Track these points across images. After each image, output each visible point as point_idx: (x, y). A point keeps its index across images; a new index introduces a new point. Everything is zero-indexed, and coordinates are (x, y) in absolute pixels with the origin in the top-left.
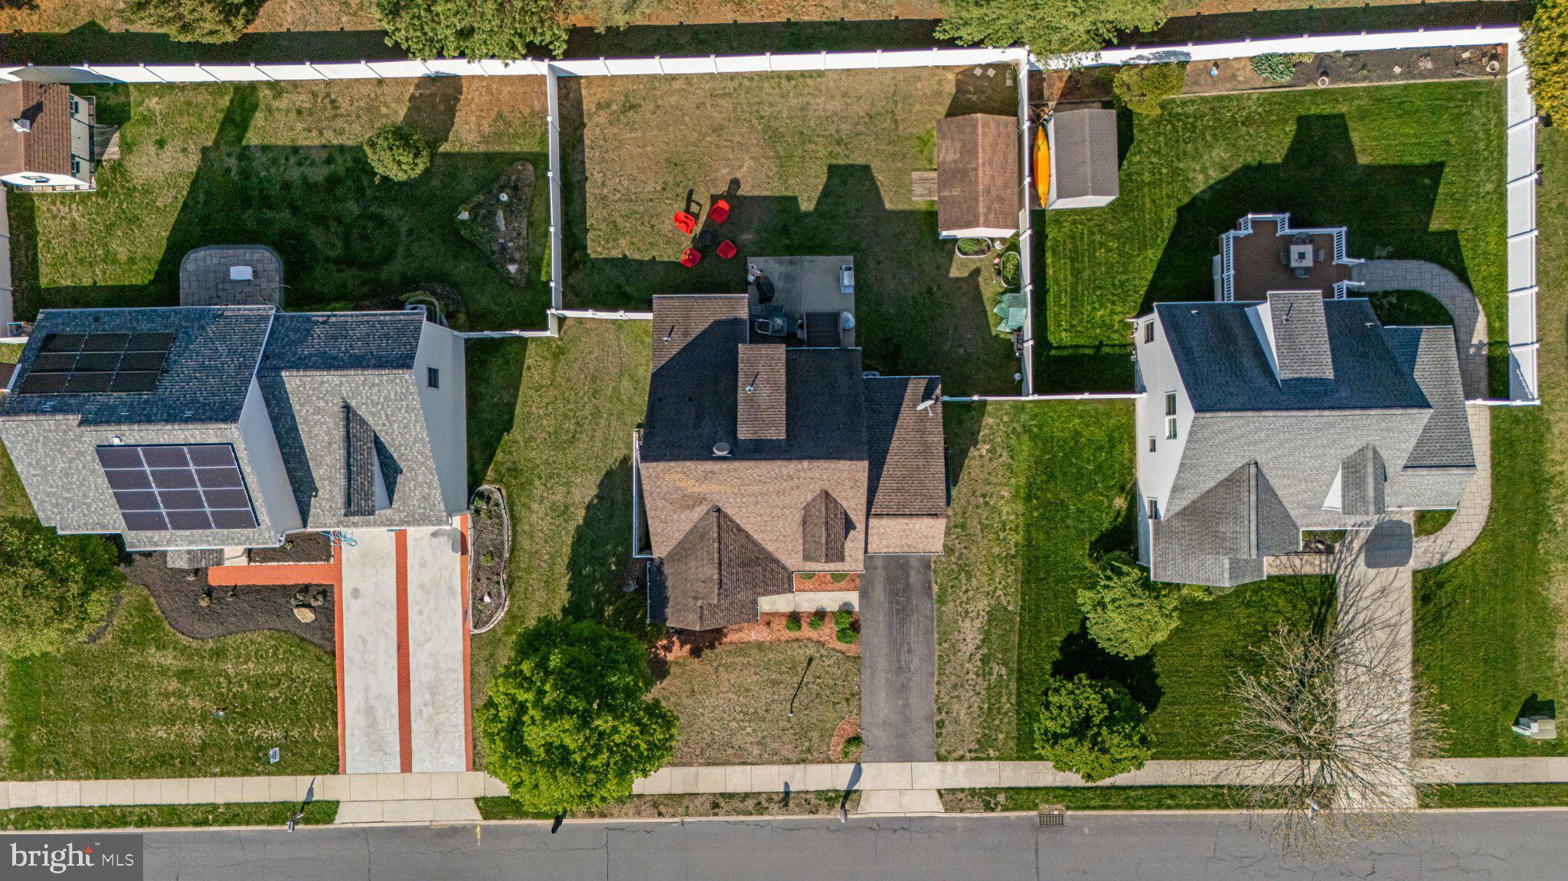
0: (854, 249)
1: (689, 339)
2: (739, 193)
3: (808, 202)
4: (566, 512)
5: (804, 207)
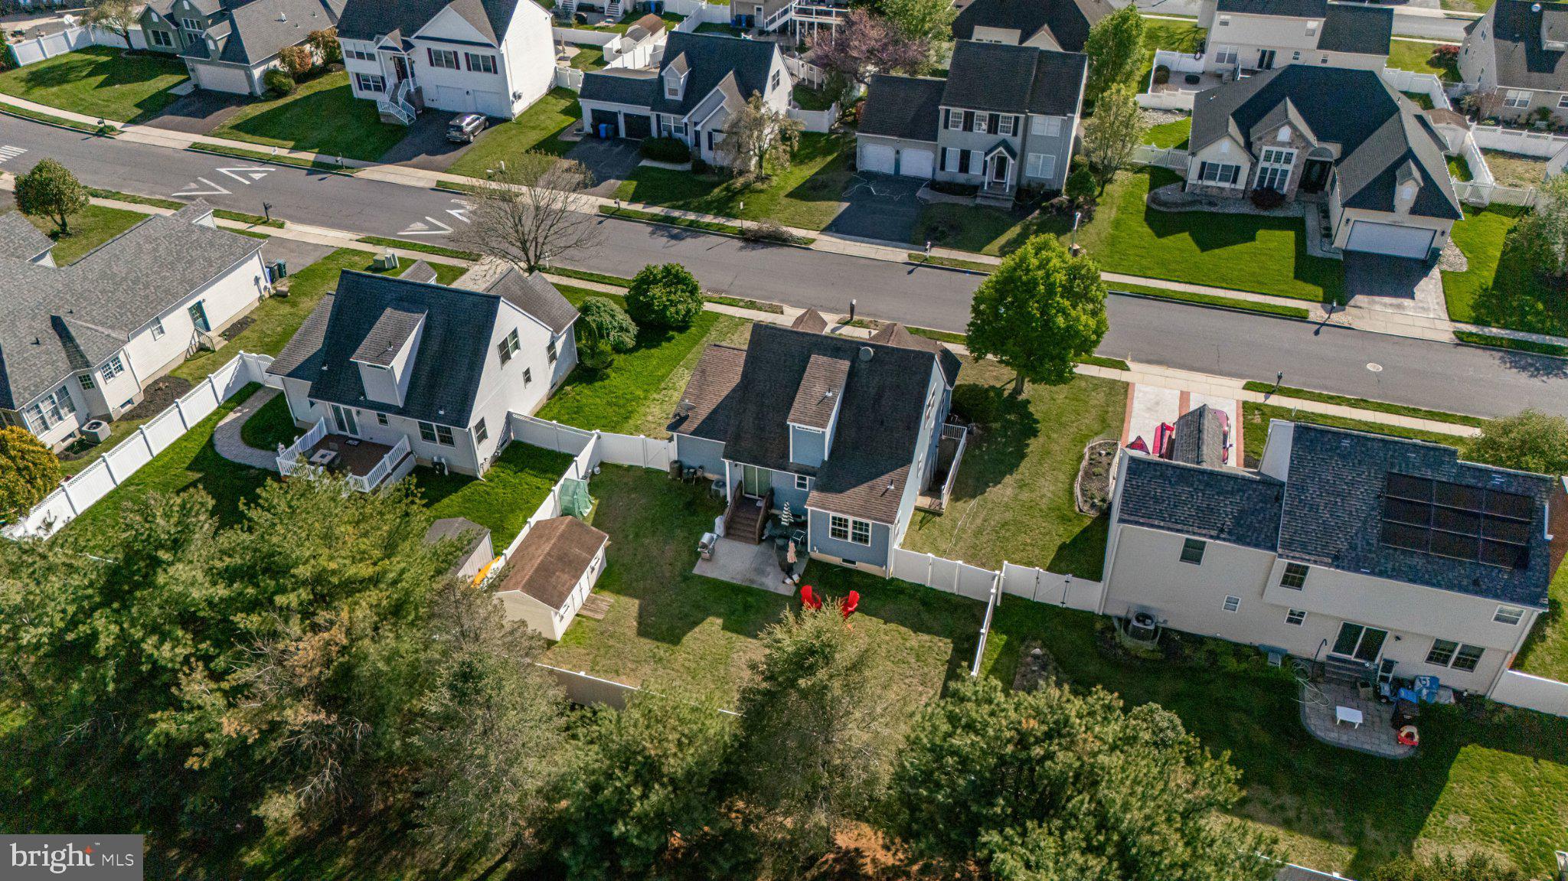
0: (687, 578)
1: (870, 483)
3: (713, 624)
4: (1022, 485)
5: (720, 621)
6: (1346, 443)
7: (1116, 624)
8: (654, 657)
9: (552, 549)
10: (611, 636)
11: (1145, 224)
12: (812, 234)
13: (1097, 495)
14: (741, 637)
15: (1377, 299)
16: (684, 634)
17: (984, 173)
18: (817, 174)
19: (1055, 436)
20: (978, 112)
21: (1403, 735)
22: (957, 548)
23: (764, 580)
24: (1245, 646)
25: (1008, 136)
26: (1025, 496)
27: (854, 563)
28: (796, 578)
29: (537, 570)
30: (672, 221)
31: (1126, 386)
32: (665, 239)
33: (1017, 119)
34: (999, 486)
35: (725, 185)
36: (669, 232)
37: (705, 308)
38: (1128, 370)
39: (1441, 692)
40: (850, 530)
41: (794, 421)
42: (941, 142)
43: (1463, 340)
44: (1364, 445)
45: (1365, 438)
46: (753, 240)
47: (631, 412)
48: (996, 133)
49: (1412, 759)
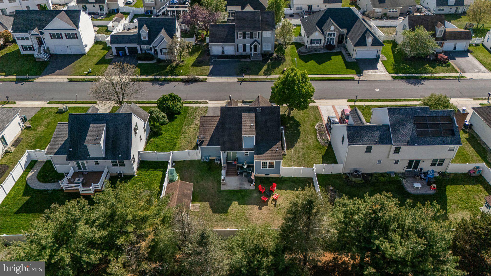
0: (220, 192)
1: (271, 149)
2: (259, 206)
3: (235, 204)
4: (303, 141)
5: (236, 202)
6: (402, 111)
7: (348, 175)
8: (222, 219)
9: (179, 192)
10: (205, 216)
11: (300, 59)
12: (205, 77)
13: (325, 140)
14: (245, 206)
15: (369, 71)
16: (228, 209)
17: (251, 51)
18: (197, 58)
19: (305, 125)
20: (247, 32)
21: (432, 187)
22: (295, 164)
23: (244, 186)
24: (384, 173)
25: (257, 38)
26: (306, 144)
27: (269, 175)
28: (254, 183)
29: (177, 201)
30: (158, 79)
31: (317, 107)
32: (158, 86)
33: (259, 33)
34: (298, 143)
35: (170, 65)
36: (158, 83)
37: (184, 106)
38: (315, 102)
39: (435, 173)
40: (268, 165)
41: (244, 135)
42: (236, 43)
43: (395, 78)
44: (407, 110)
45: (406, 108)
46: (187, 82)
47: (176, 143)
48: (253, 38)
49: (436, 193)
